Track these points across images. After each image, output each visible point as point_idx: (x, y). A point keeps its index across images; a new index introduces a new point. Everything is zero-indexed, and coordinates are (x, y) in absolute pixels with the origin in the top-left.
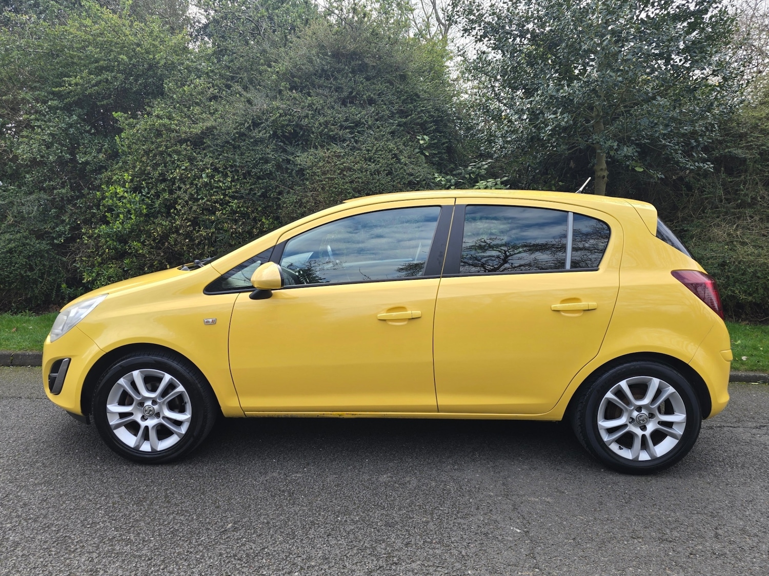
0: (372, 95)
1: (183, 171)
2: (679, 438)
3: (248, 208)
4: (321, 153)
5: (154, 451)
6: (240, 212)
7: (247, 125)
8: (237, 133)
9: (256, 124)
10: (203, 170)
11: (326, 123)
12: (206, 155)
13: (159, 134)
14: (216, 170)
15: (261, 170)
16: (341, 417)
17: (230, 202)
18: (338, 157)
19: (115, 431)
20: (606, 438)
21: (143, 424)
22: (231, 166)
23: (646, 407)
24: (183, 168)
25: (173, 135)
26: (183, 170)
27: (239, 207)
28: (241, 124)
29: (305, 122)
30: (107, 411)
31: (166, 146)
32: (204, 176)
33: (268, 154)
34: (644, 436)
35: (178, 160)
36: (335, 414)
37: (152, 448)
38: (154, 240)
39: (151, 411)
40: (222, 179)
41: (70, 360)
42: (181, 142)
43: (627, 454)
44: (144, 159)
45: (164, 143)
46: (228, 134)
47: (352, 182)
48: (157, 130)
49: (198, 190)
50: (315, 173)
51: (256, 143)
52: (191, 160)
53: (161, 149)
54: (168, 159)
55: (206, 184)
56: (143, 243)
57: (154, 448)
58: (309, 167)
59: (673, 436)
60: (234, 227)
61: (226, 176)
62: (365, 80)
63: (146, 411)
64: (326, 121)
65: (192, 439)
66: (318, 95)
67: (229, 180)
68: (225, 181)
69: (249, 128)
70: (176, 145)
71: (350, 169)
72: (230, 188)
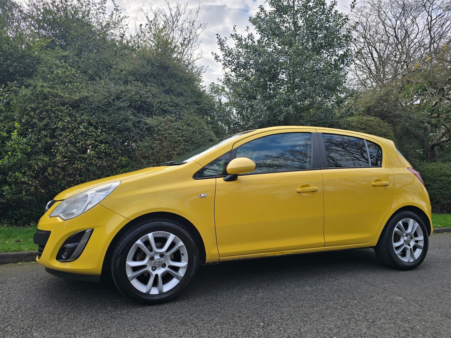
0: (181, 91)
1: (65, 123)
3: (111, 150)
4: (161, 119)
5: (161, 293)
6: (106, 153)
7: (112, 98)
8: (107, 102)
9: (118, 98)
10: (80, 123)
11: (161, 102)
12: (82, 114)
13: (46, 97)
14: (90, 124)
15: (124, 126)
16: (275, 255)
17: (98, 146)
18: (171, 122)
22: (101, 122)
24: (66, 121)
26: (66, 122)
27: (105, 149)
28: (108, 97)
29: (148, 100)
31: (51, 106)
32: (81, 127)
33: (128, 116)
35: (61, 116)
36: (272, 254)
38: (33, 172)
39: (160, 262)
40: (94, 130)
41: (93, 230)
44: (32, 113)
45: (50, 104)
46: (99, 102)
47: (182, 136)
48: (44, 95)
49: (76, 137)
50: (159, 130)
51: (119, 109)
53: (47, 108)
54: (53, 115)
55: (82, 133)
56: (24, 174)
58: (155, 126)
60: (100, 162)
61: (97, 128)
62: (176, 82)
63: (156, 263)
64: (160, 101)
65: (189, 280)
66: (151, 86)
67: (100, 131)
68: (96, 131)
69: (113, 100)
70: (58, 106)
71: (179, 129)
72: (99, 136)
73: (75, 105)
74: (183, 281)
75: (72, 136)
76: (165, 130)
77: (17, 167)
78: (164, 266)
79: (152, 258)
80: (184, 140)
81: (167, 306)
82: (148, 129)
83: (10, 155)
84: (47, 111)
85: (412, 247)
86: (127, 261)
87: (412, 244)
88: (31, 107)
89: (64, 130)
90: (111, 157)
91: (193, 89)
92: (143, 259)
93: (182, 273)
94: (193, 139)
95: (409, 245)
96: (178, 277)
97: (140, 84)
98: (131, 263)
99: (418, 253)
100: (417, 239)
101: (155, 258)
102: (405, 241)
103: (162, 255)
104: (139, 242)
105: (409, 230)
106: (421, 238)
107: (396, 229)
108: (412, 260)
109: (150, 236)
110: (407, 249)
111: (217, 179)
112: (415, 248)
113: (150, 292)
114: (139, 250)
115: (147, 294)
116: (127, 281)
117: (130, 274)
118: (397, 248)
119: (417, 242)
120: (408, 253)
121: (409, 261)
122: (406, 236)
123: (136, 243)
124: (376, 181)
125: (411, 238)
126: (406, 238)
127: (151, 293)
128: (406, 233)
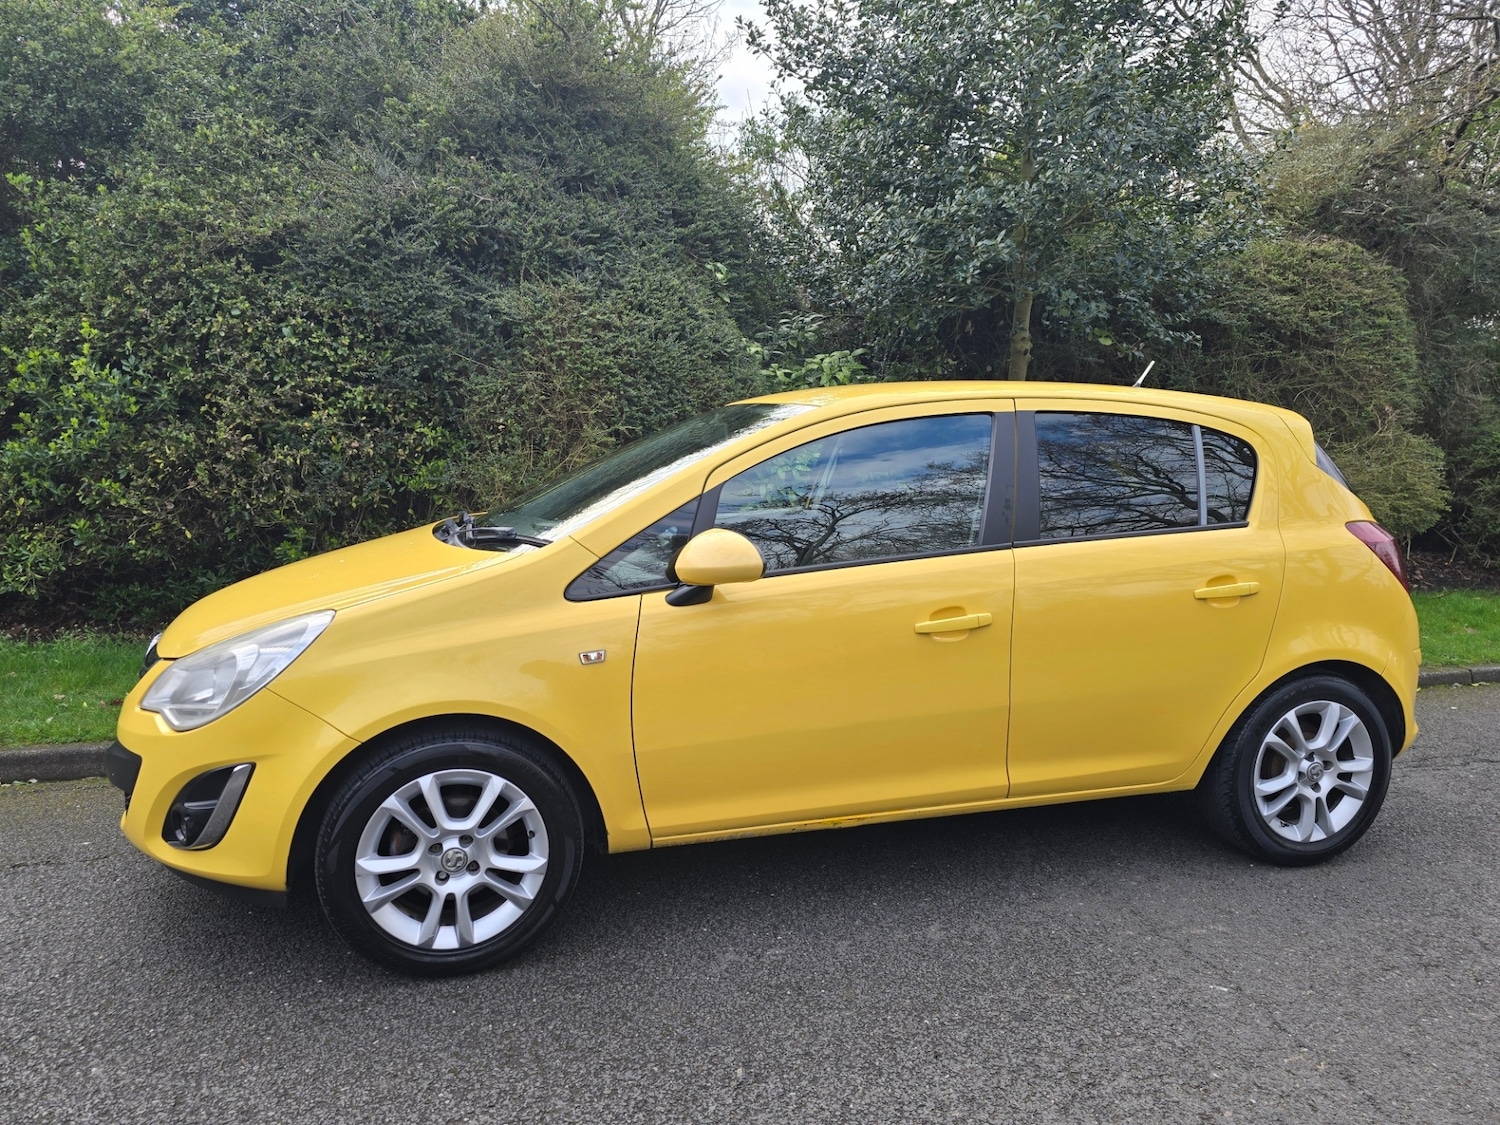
0: (623, 178)
1: (235, 321)
2: (1364, 796)
3: (386, 403)
4: (545, 291)
5: (465, 946)
6: (371, 413)
7: (381, 224)
8: (362, 240)
9: (401, 224)
10: (280, 319)
11: (547, 230)
12: (287, 286)
13: (167, 233)
15: (422, 321)
16: (837, 826)
17: (345, 390)
18: (582, 300)
19: (375, 916)
20: (1266, 811)
21: (443, 890)
22: (348, 312)
23: (1321, 752)
24: (236, 312)
25: (203, 236)
26: (237, 317)
27: (367, 401)
28: (368, 222)
29: (505, 224)
30: (357, 872)
31: (187, 261)
32: (286, 331)
33: (436, 288)
34: (1318, 800)
35: (221, 294)
36: (827, 823)
37: (462, 940)
38: (153, 475)
39: (459, 859)
40: (328, 340)
41: (253, 766)
42: (224, 253)
43: (1293, 834)
44: (130, 288)
45: (182, 255)
46: (339, 240)
47: (616, 353)
48: (162, 224)
49: (271, 363)
50: (540, 333)
51: (405, 263)
52: (250, 294)
53: (174, 268)
54: (194, 291)
55: (291, 351)
56: (126, 482)
57: (467, 938)
58: (527, 320)
59: (1354, 794)
60: (355, 444)
61: (335, 332)
62: (604, 146)
63: (448, 861)
64: (544, 226)
65: (551, 908)
66: (516, 168)
67: (346, 341)
68: (334, 344)
69: (386, 233)
70: (210, 260)
71: (607, 326)
72: (345, 360)
73: (264, 256)
74: (533, 911)
75: (257, 362)
76: (559, 333)
77: (104, 461)
78: (473, 867)
79: (435, 848)
80: (622, 367)
81: (483, 984)
82: (505, 331)
83: (76, 426)
84: (174, 279)
85: (1323, 794)
86: (360, 858)
87: (1327, 783)
88: (125, 267)
89: (231, 340)
90: (388, 426)
91: (665, 166)
92: (407, 850)
93: (529, 890)
94: (654, 361)
95: (1316, 787)
96: (516, 901)
97: (474, 164)
98: (370, 864)
99: (1344, 813)
100: (1346, 767)
101: (446, 847)
102: (1300, 774)
103: (466, 838)
104: (393, 803)
105: (1320, 742)
106: (1362, 764)
107: (1271, 737)
108: (1318, 835)
109: (427, 783)
110: (1307, 800)
111: (646, 597)
112: (1335, 797)
113: (432, 945)
114: (394, 825)
115: (426, 948)
116: (362, 915)
117: (369, 894)
118: (1270, 798)
119: (1346, 776)
120: (1308, 812)
121: (1310, 836)
122: (1310, 757)
123: (384, 805)
124: (1215, 581)
125: (1327, 764)
126: (1305, 765)
127: (437, 945)
128: (1307, 750)
